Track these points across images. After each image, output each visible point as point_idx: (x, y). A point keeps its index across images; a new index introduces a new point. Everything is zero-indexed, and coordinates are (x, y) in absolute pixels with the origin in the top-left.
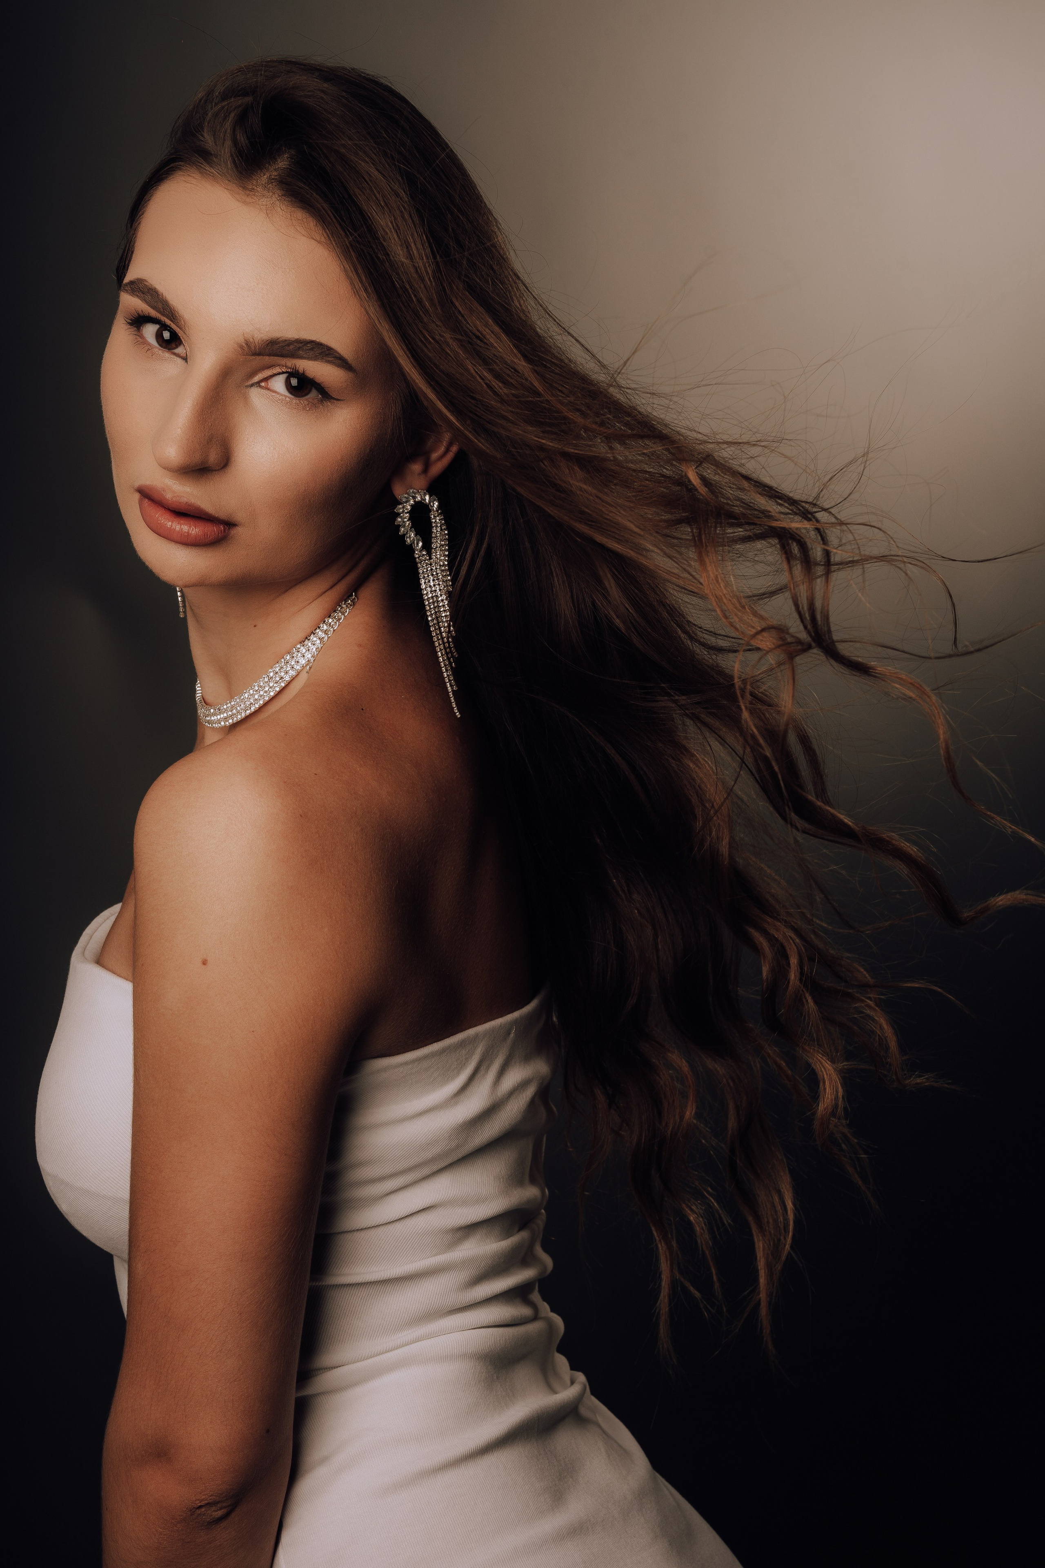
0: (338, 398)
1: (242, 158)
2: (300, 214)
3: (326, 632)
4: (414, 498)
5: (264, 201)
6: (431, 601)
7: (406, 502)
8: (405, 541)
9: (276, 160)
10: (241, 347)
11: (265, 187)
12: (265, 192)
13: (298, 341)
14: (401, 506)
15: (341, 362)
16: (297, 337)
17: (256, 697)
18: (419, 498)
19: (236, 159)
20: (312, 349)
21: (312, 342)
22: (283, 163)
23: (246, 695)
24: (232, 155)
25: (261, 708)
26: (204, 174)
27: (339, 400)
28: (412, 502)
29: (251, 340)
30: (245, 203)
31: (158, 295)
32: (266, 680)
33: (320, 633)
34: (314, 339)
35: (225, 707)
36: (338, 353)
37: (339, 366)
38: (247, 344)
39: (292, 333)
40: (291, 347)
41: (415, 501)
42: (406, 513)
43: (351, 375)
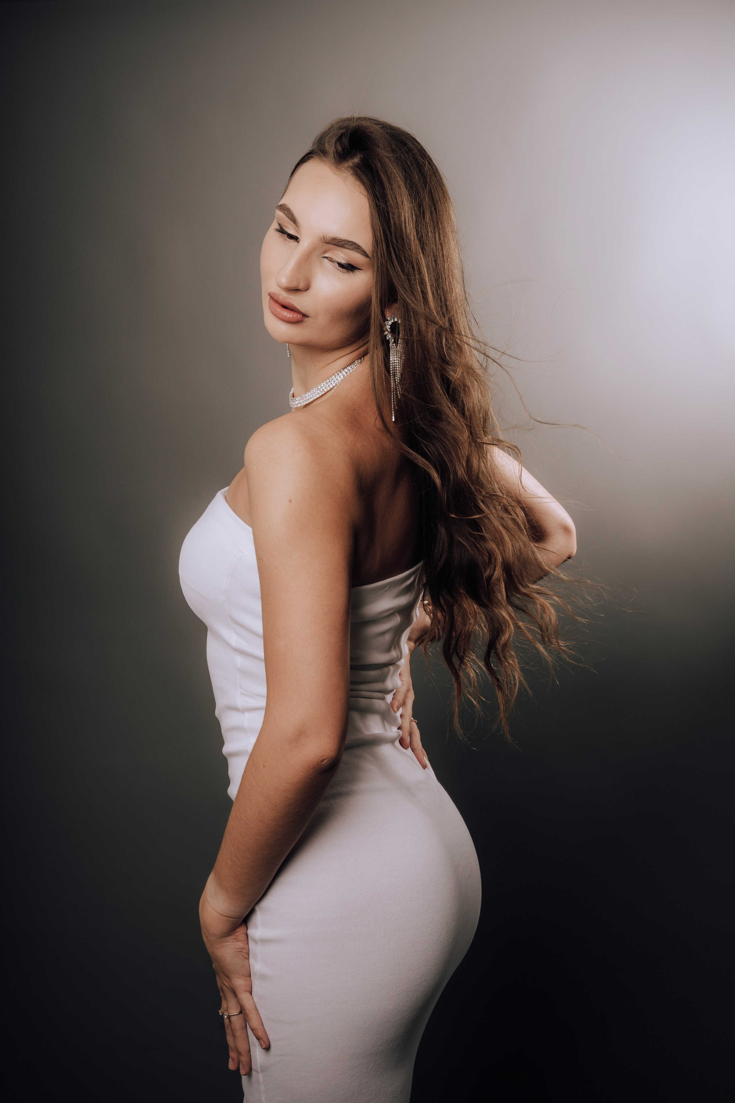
0: (361, 268)
1: (338, 154)
2: (358, 183)
3: (346, 373)
4: (394, 319)
5: (344, 174)
6: (393, 364)
7: (390, 320)
8: (386, 338)
9: (353, 158)
10: (321, 239)
11: (346, 168)
12: (345, 171)
13: (345, 240)
14: (387, 322)
15: (365, 254)
16: (346, 239)
17: (311, 396)
18: (396, 320)
19: (335, 155)
20: (351, 245)
21: (352, 242)
22: (356, 160)
23: (307, 395)
24: (334, 153)
25: (312, 402)
26: (323, 161)
27: (361, 269)
28: (392, 321)
29: (326, 236)
30: (335, 174)
31: (290, 211)
32: (317, 389)
33: (344, 373)
34: (353, 241)
35: (298, 399)
36: (363, 249)
37: (362, 254)
38: (324, 238)
39: (343, 236)
40: (343, 243)
41: (394, 321)
42: (389, 325)
43: (367, 259)
